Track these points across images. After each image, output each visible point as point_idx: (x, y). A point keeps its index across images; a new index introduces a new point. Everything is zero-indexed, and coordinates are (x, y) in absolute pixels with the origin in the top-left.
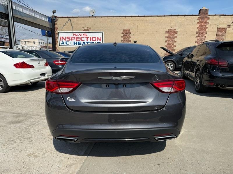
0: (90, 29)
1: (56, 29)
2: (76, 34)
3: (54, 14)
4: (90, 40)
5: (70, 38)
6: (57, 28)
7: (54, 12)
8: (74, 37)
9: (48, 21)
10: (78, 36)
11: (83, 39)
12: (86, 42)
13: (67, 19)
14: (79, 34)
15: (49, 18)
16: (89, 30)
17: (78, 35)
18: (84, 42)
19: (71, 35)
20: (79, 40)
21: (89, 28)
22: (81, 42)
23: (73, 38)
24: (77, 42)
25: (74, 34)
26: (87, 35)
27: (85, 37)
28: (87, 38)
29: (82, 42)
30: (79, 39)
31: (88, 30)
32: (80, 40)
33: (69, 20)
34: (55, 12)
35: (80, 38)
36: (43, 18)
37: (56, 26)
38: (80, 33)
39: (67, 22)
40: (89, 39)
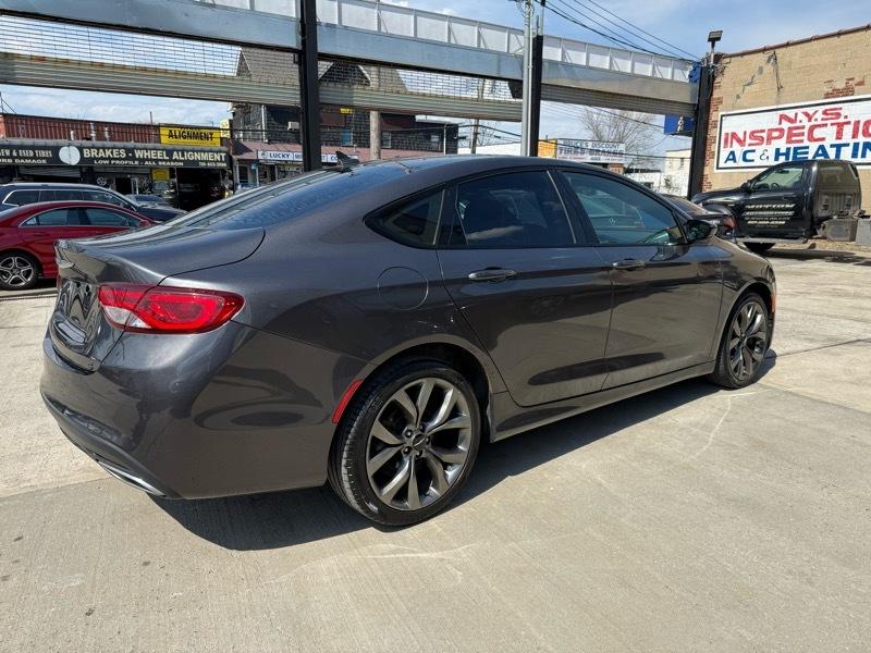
0: (861, 83)
1: (713, 103)
2: (791, 113)
3: (713, 45)
4: (854, 136)
5: (764, 135)
6: (720, 101)
7: (714, 40)
8: (781, 130)
9: (690, 77)
10: (798, 124)
11: (817, 133)
12: (832, 146)
13: (763, 57)
14: (806, 114)
15: (697, 65)
16: (856, 88)
17: (801, 117)
18: (822, 147)
19: (769, 121)
20: (802, 141)
21: (857, 80)
22: (808, 147)
23: (776, 134)
24: (788, 149)
25: (782, 117)
26: (843, 113)
27: (829, 122)
28: (840, 126)
29: (813, 147)
30: (803, 134)
31: (848, 91)
32: (805, 138)
33: (769, 61)
34: (719, 39)
35: (806, 131)
36: (666, 73)
37: (716, 94)
38: (810, 111)
39: (761, 70)
40: (848, 130)
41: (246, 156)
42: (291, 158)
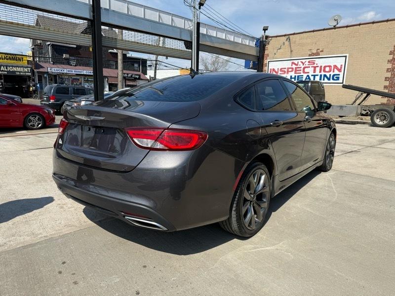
0: (322, 51)
1: (265, 56)
2: (296, 62)
3: (265, 32)
4: (320, 72)
5: (286, 70)
6: (268, 55)
7: (265, 29)
8: (292, 68)
9: (256, 44)
10: (299, 66)
11: (306, 70)
12: (312, 75)
13: (284, 38)
14: (302, 62)
15: (258, 40)
16: (320, 53)
17: (300, 63)
18: (308, 76)
19: (287, 64)
20: (300, 73)
21: (321, 50)
22: (303, 76)
23: (290, 70)
24: (295, 76)
25: (293, 63)
26: (316, 62)
27: (311, 66)
28: (315, 68)
29: (305, 76)
30: (301, 70)
31: (318, 54)
32: (302, 72)
33: (287, 40)
34: (267, 30)
35: (302, 69)
36: (247, 42)
37: (266, 52)
38: (303, 61)
39: (284, 43)
40: (318, 69)
41: (41, 70)
42: (65, 72)
